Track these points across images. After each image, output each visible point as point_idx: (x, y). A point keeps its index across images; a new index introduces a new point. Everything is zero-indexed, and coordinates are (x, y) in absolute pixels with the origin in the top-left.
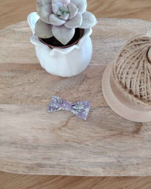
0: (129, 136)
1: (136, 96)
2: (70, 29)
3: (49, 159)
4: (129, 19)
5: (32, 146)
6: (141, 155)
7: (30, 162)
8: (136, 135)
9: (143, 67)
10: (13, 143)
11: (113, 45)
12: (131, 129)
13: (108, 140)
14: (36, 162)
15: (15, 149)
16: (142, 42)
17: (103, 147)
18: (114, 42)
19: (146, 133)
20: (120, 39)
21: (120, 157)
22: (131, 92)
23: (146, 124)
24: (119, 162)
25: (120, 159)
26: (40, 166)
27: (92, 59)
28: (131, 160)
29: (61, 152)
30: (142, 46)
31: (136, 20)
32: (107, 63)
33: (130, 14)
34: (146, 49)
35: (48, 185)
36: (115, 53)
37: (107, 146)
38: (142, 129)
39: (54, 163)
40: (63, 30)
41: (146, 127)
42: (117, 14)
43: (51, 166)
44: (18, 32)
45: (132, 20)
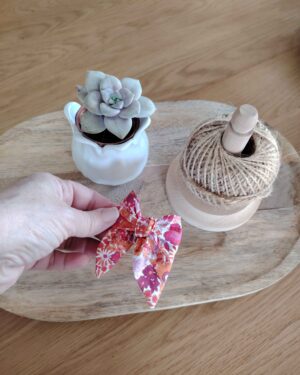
0: (210, 250)
1: (215, 193)
2: (125, 120)
3: (111, 295)
4: (189, 101)
5: (85, 283)
6: (230, 272)
7: (85, 304)
8: (220, 248)
9: (219, 156)
10: (56, 283)
11: (172, 137)
12: (213, 242)
13: (186, 259)
14: (95, 302)
15: (60, 290)
16: (213, 128)
17: (180, 268)
18: (173, 133)
19: (232, 244)
20: (181, 128)
21: (203, 278)
22: (208, 189)
23: (230, 232)
24: (203, 284)
25: (204, 282)
26: (101, 305)
27: (149, 159)
28: (218, 280)
29: (125, 283)
30: (215, 133)
31: (198, 102)
32: (168, 162)
33: (188, 94)
34: (219, 135)
35: (111, 337)
36: (177, 148)
37: (185, 268)
38: (227, 240)
39: (120, 299)
40: (118, 121)
41: (231, 238)
42: (171, 95)
43: (117, 304)
44: (36, 131)
45: (194, 102)
